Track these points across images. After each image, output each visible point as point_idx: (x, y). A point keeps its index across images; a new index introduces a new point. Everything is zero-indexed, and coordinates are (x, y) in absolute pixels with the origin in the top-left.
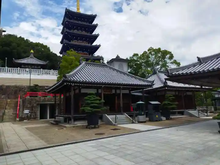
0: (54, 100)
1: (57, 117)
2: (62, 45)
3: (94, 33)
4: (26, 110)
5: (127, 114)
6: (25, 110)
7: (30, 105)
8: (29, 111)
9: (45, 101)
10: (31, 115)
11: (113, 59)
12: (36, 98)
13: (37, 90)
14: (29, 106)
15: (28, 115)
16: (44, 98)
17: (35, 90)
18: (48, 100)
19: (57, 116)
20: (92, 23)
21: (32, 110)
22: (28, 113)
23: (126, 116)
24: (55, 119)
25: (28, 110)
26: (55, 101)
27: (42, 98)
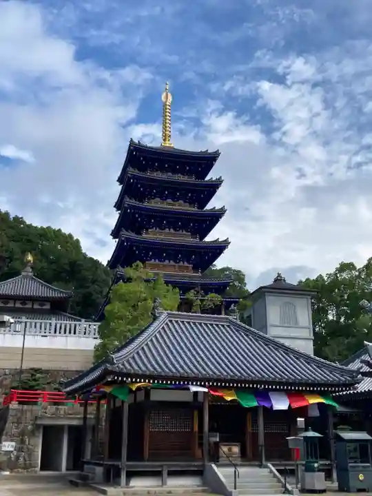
0: (82, 416)
1: (86, 466)
2: (117, 240)
3: (209, 207)
4: (6, 441)
5: (274, 465)
6: (4, 443)
7: (17, 428)
8: (14, 444)
9: (59, 418)
10: (17, 458)
11: (261, 288)
12: (35, 407)
13: (38, 385)
14: (14, 431)
15: (11, 457)
16: (57, 409)
17: (33, 383)
18: (67, 415)
19: (88, 463)
20: (204, 179)
21: (23, 442)
22: (12, 449)
23: (271, 472)
24: (82, 470)
25: (12, 441)
26: (85, 418)
27: (51, 409)
